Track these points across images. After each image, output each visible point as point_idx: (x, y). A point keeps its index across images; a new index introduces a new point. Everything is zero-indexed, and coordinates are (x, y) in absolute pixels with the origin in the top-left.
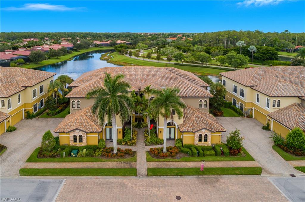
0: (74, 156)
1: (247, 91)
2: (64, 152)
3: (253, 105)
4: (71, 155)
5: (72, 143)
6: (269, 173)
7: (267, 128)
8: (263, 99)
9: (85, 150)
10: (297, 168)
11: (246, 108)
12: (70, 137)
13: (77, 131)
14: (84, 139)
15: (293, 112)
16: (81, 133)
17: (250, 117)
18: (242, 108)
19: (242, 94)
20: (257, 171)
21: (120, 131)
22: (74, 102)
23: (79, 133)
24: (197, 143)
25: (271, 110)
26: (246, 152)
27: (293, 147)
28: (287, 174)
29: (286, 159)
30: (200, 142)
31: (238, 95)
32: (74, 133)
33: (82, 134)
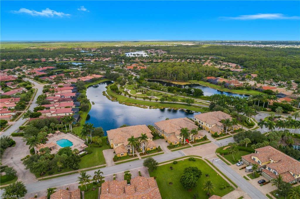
1: (204, 123)
3: (205, 126)
6: (212, 142)
7: (209, 132)
8: (208, 125)
10: (217, 140)
11: (203, 127)
15: (214, 128)
17: (204, 129)
18: (202, 127)
19: (202, 123)
20: (210, 142)
25: (210, 128)
26: (208, 139)
27: (215, 136)
28: (215, 141)
29: (214, 138)
31: (201, 123)
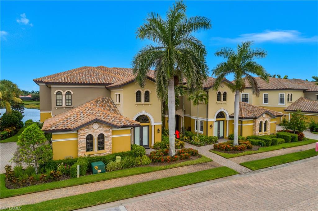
0: (99, 171)
2: (78, 166)
4: (94, 171)
5: (82, 153)
9: (118, 158)
12: (79, 141)
13: (96, 126)
14: (109, 141)
16: (102, 130)
21: (158, 130)
22: (61, 96)
23: (98, 130)
24: (258, 133)
25: (286, 104)
30: (261, 133)
32: (87, 132)
33: (104, 131)
